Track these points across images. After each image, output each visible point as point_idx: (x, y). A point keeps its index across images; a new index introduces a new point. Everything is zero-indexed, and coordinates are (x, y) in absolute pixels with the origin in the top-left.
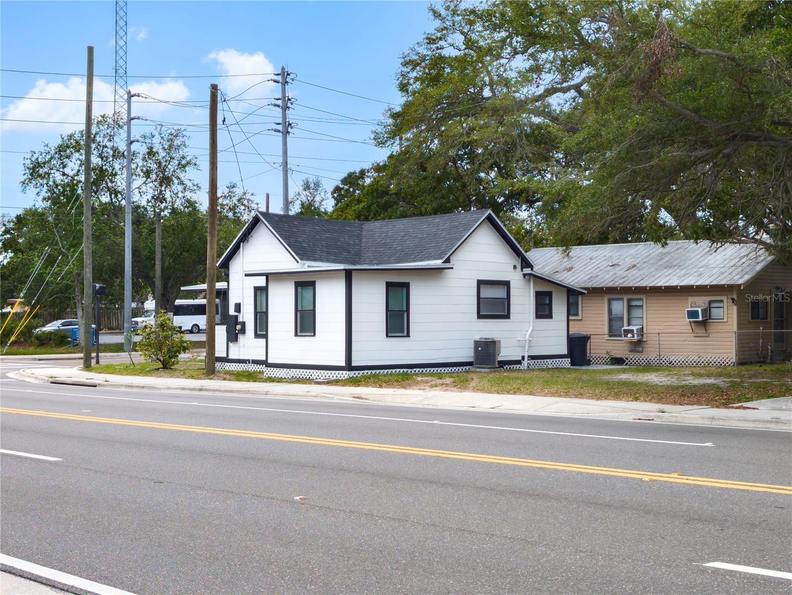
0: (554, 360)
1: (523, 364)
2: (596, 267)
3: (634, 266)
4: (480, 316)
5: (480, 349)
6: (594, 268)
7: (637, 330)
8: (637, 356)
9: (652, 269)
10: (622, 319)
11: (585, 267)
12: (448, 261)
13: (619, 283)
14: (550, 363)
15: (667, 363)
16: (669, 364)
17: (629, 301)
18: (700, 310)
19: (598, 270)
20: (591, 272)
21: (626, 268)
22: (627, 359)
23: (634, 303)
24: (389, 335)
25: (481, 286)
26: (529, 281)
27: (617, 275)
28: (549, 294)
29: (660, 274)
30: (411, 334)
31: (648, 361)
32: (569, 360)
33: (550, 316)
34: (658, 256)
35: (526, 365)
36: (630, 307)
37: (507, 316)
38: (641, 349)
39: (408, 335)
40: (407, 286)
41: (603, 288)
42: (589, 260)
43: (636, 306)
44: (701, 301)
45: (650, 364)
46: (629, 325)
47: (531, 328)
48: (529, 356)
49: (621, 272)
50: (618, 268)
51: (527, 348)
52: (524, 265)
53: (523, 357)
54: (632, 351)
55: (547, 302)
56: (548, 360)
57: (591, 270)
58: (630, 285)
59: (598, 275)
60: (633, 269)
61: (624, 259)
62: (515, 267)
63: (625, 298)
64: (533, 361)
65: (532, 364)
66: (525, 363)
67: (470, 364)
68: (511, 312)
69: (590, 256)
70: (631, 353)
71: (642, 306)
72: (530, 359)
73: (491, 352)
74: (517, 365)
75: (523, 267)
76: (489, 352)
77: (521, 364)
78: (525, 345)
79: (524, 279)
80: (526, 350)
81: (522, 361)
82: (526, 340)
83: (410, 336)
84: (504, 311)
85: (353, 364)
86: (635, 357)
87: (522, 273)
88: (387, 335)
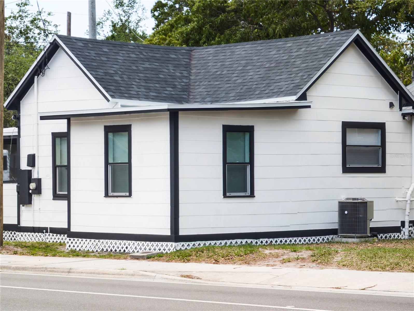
1: (402, 232)
4: (346, 170)
5: (346, 213)
12: (303, 97)
24: (228, 194)
25: (348, 130)
26: (410, 123)
30: (256, 193)
35: (407, 233)
37: (382, 170)
39: (252, 195)
40: (250, 130)
47: (413, 185)
48: (410, 222)
51: (408, 211)
52: (404, 102)
53: (403, 223)
62: (391, 105)
66: (406, 230)
68: (387, 164)
72: (411, 226)
73: (361, 216)
74: (395, 234)
75: (402, 105)
76: (359, 217)
77: (400, 232)
78: (406, 207)
79: (404, 118)
80: (407, 213)
81: (402, 228)
82: (407, 201)
83: (255, 197)
84: (378, 163)
85: (180, 233)
87: (401, 113)
88: (225, 195)
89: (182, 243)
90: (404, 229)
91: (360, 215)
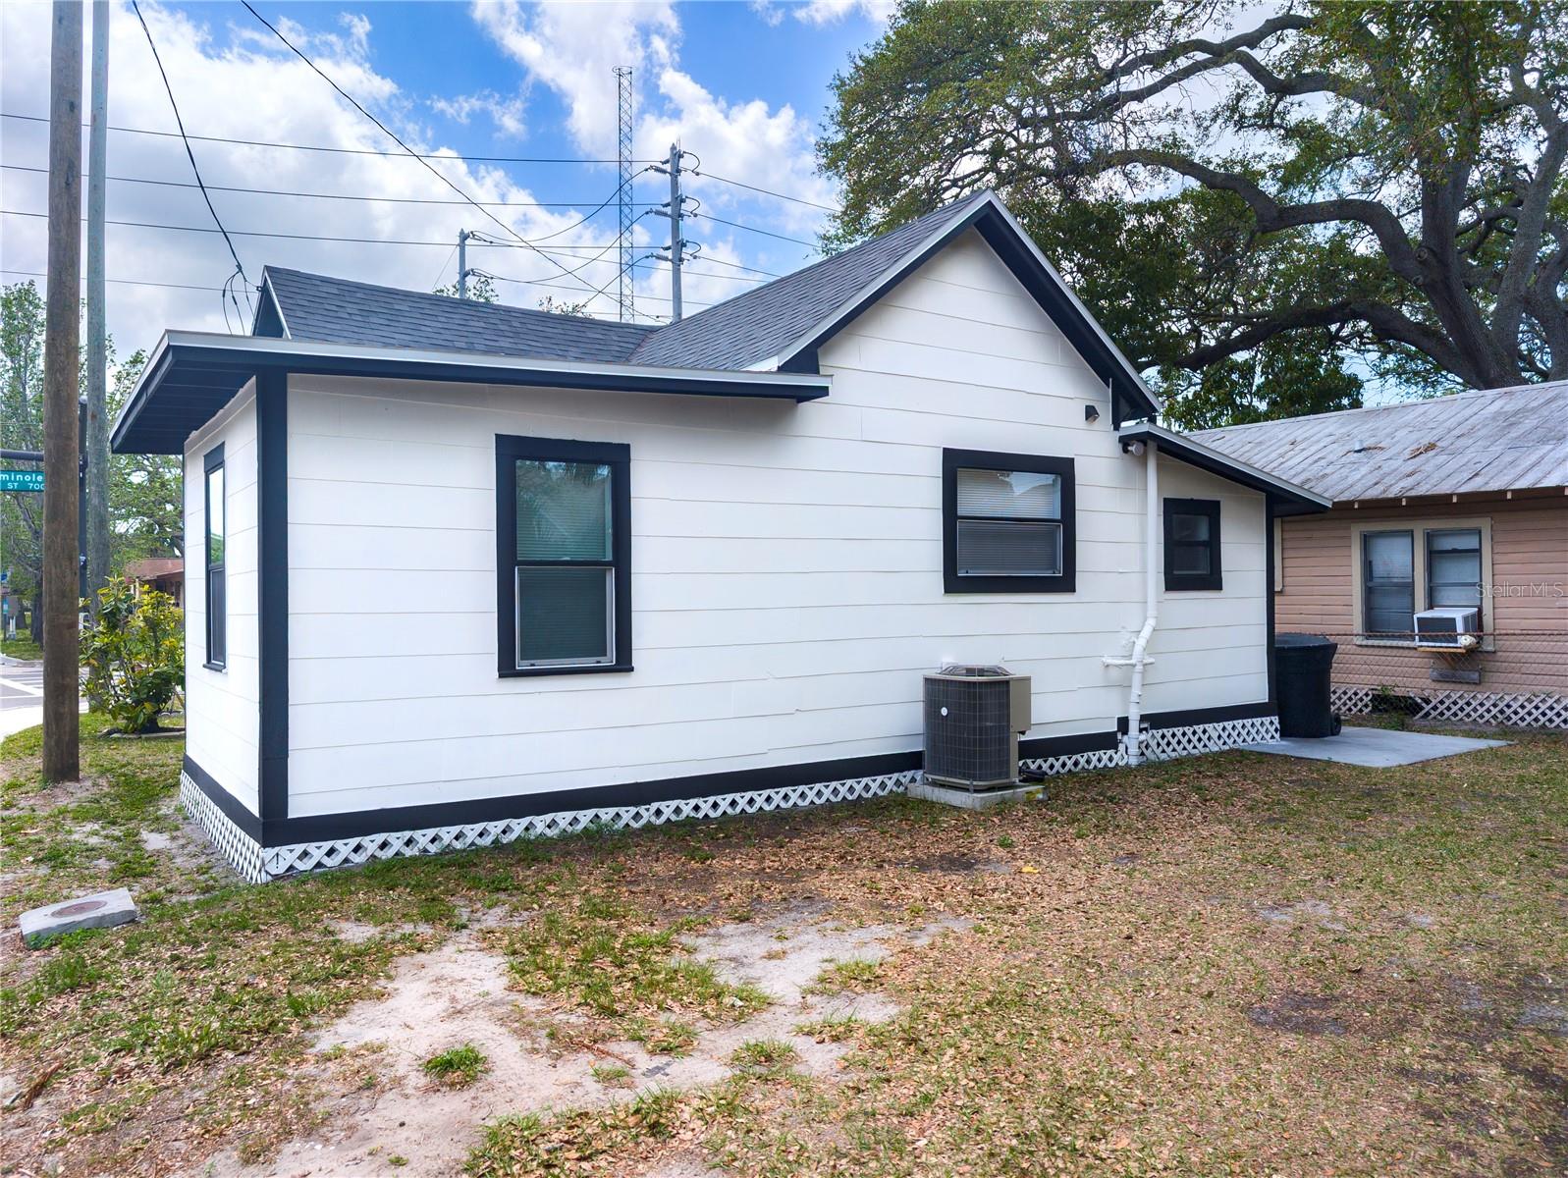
0: (1229, 725)
1: (1121, 747)
2: (1315, 457)
3: (1431, 447)
4: (956, 582)
5: (944, 711)
6: (1310, 461)
7: (1466, 619)
8: (1456, 693)
9: (1497, 449)
10: (1408, 588)
11: (1281, 460)
12: (807, 361)
13: (1396, 488)
14: (1215, 735)
17: (1430, 537)
19: (1323, 463)
20: (1304, 470)
21: (1408, 451)
22: (1427, 701)
23: (1448, 544)
24: (522, 665)
25: (961, 474)
26: (1143, 461)
27: (1386, 469)
28: (1211, 511)
29: (1534, 458)
30: (637, 659)
31: (1502, 712)
32: (1276, 719)
33: (1212, 581)
34: (1494, 419)
35: (1134, 750)
36: (1433, 556)
37: (1064, 583)
38: (1475, 676)
39: (624, 664)
40: (618, 458)
41: (1352, 502)
42: (1288, 447)
43: (1455, 551)
45: (1509, 718)
46: (1431, 606)
47: (1151, 623)
48: (1143, 718)
49: (1394, 464)
50: (1379, 457)
51: (1136, 690)
52: (1125, 408)
53: (1123, 724)
54: (1444, 679)
55: (1203, 534)
56: (1209, 727)
57: (1302, 466)
58: (1444, 489)
59: (1325, 476)
60: (1431, 453)
61: (1391, 435)
62: (1091, 413)
63: (1420, 528)
64: (1158, 733)
65: (1153, 744)
66: (1133, 739)
68: (1079, 566)
69: (1291, 438)
70: (1438, 686)
71: (1478, 552)
72: (1146, 729)
73: (988, 724)
74: (1102, 752)
75: (1121, 417)
76: (981, 728)
77: (1116, 748)
78: (1131, 680)
79: (1125, 451)
80: (1134, 698)
81: (1119, 736)
82: (1134, 666)
83: (632, 669)
84: (1053, 567)
85: (294, 813)
86: (1454, 696)
87: (1118, 434)
88: (507, 669)
89: (299, 848)
90: (1125, 738)
91: (986, 721)
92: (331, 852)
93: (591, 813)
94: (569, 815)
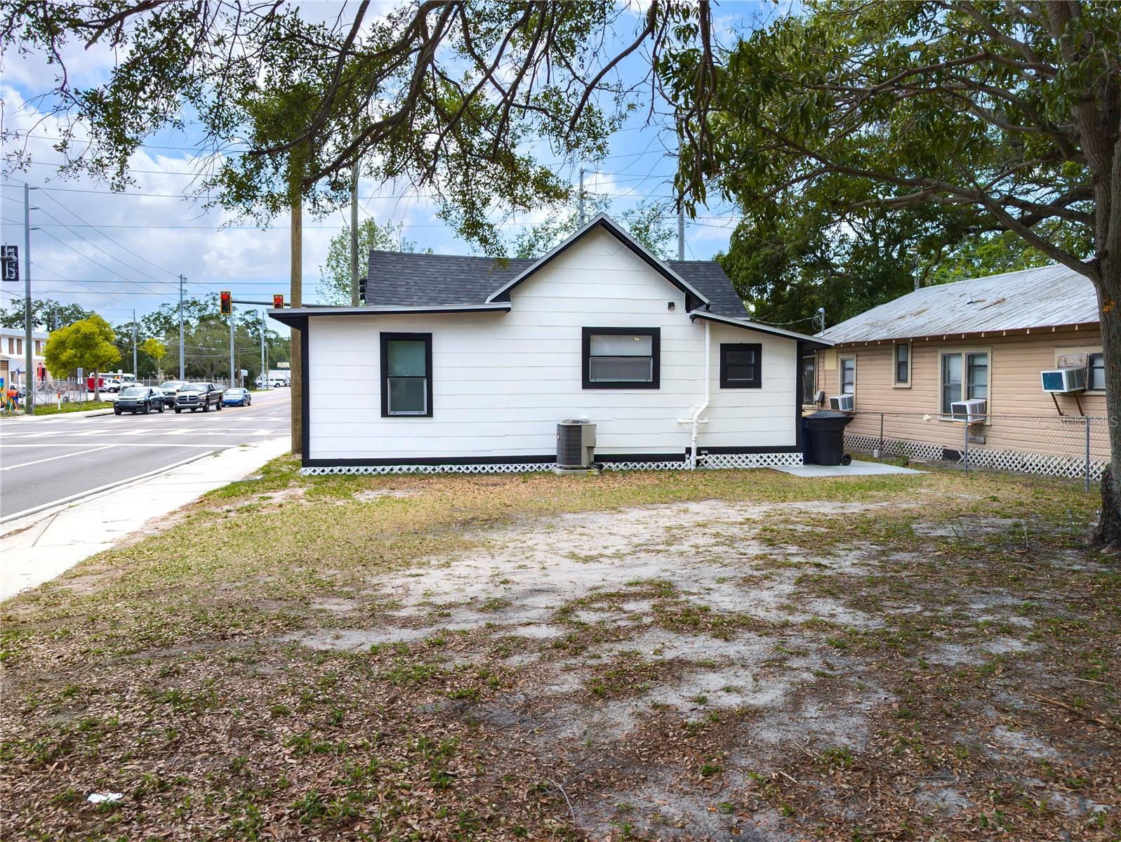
0: (764, 455)
1: (687, 461)
3: (1001, 301)
4: (587, 384)
8: (977, 450)
9: (1020, 304)
10: (959, 387)
12: (505, 298)
14: (754, 460)
15: (1019, 466)
16: (1023, 467)
17: (971, 358)
18: (1063, 372)
21: (988, 304)
23: (979, 362)
24: (389, 414)
25: (594, 336)
26: (703, 326)
28: (756, 348)
30: (435, 412)
31: (992, 460)
32: (801, 455)
33: (755, 384)
35: (694, 463)
36: (972, 369)
37: (655, 384)
38: (982, 439)
39: (430, 414)
40: (427, 339)
43: (978, 366)
44: (1076, 357)
46: (969, 397)
47: (706, 403)
48: (703, 449)
51: (695, 435)
52: (695, 301)
53: (689, 450)
56: (751, 456)
62: (671, 305)
63: (965, 352)
64: (713, 456)
65: (710, 461)
66: (694, 458)
67: (551, 459)
68: (662, 378)
70: (969, 445)
71: (987, 366)
72: (705, 454)
75: (691, 308)
77: (684, 461)
78: (690, 430)
79: (693, 320)
80: (694, 438)
81: (686, 456)
82: (693, 423)
83: (433, 416)
84: (646, 377)
85: (312, 457)
86: (985, 451)
87: (689, 315)
88: (384, 414)
89: (313, 468)
90: (689, 457)
92: (314, 471)
93: (416, 466)
94: (407, 467)
